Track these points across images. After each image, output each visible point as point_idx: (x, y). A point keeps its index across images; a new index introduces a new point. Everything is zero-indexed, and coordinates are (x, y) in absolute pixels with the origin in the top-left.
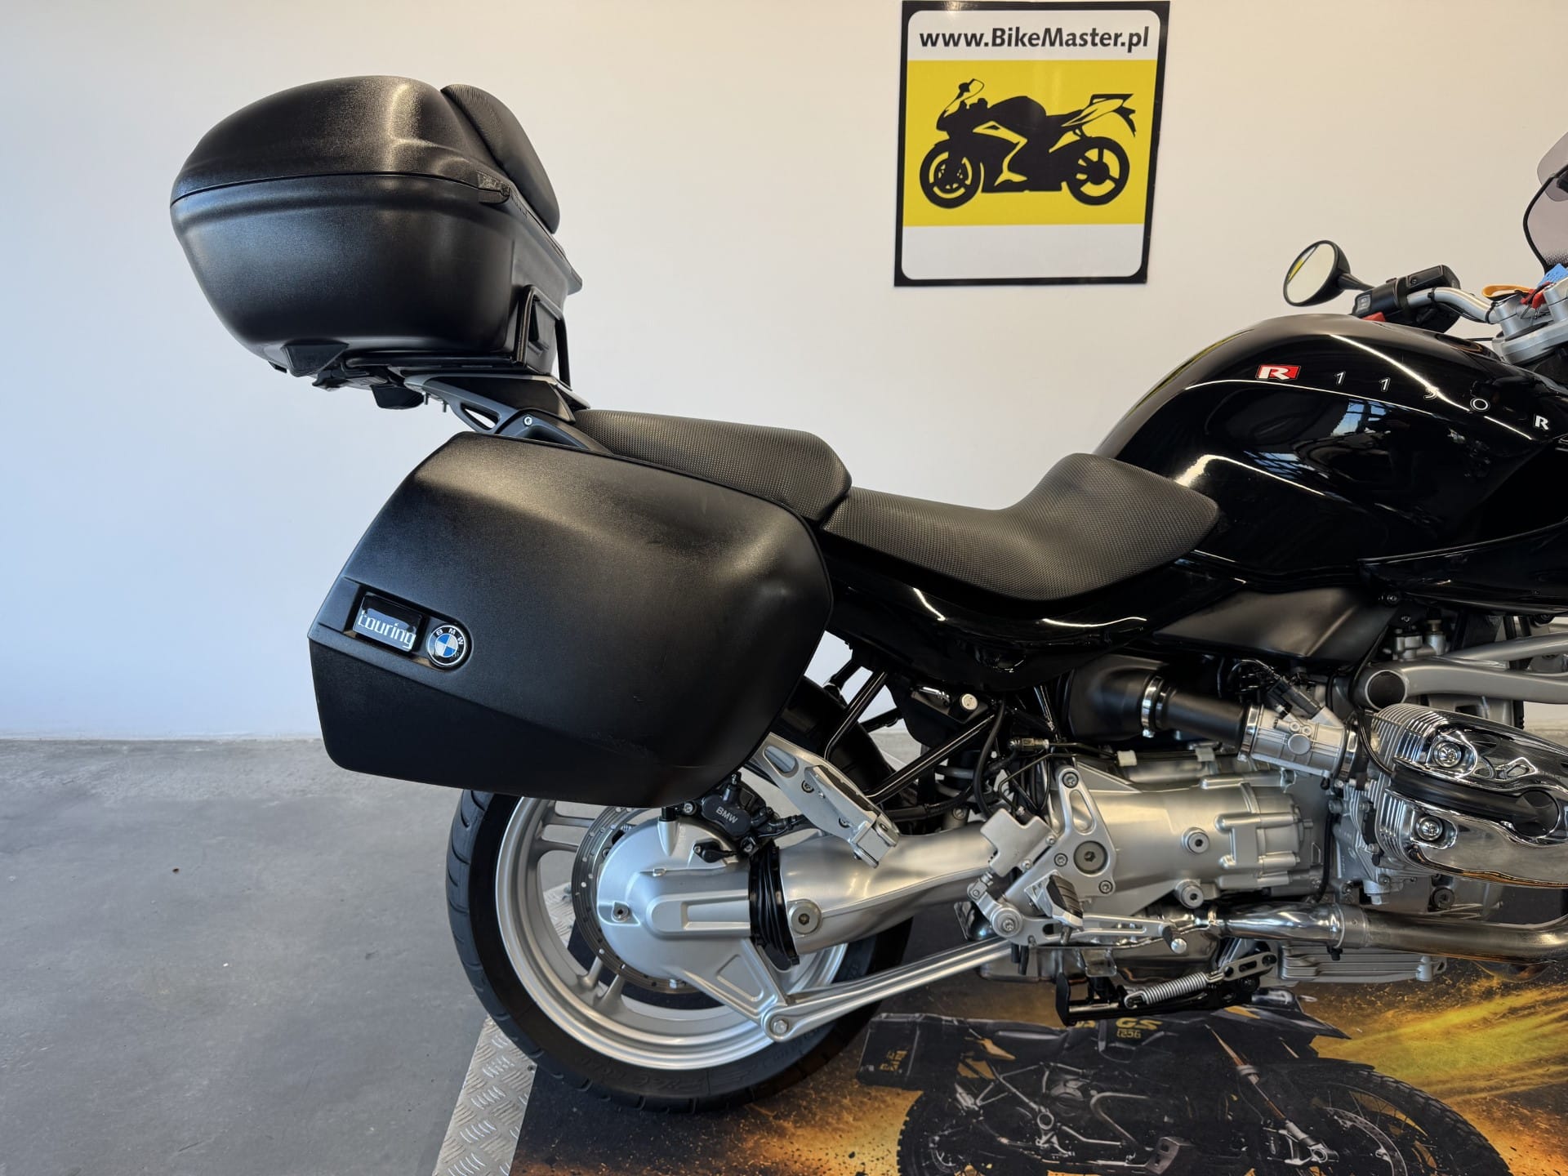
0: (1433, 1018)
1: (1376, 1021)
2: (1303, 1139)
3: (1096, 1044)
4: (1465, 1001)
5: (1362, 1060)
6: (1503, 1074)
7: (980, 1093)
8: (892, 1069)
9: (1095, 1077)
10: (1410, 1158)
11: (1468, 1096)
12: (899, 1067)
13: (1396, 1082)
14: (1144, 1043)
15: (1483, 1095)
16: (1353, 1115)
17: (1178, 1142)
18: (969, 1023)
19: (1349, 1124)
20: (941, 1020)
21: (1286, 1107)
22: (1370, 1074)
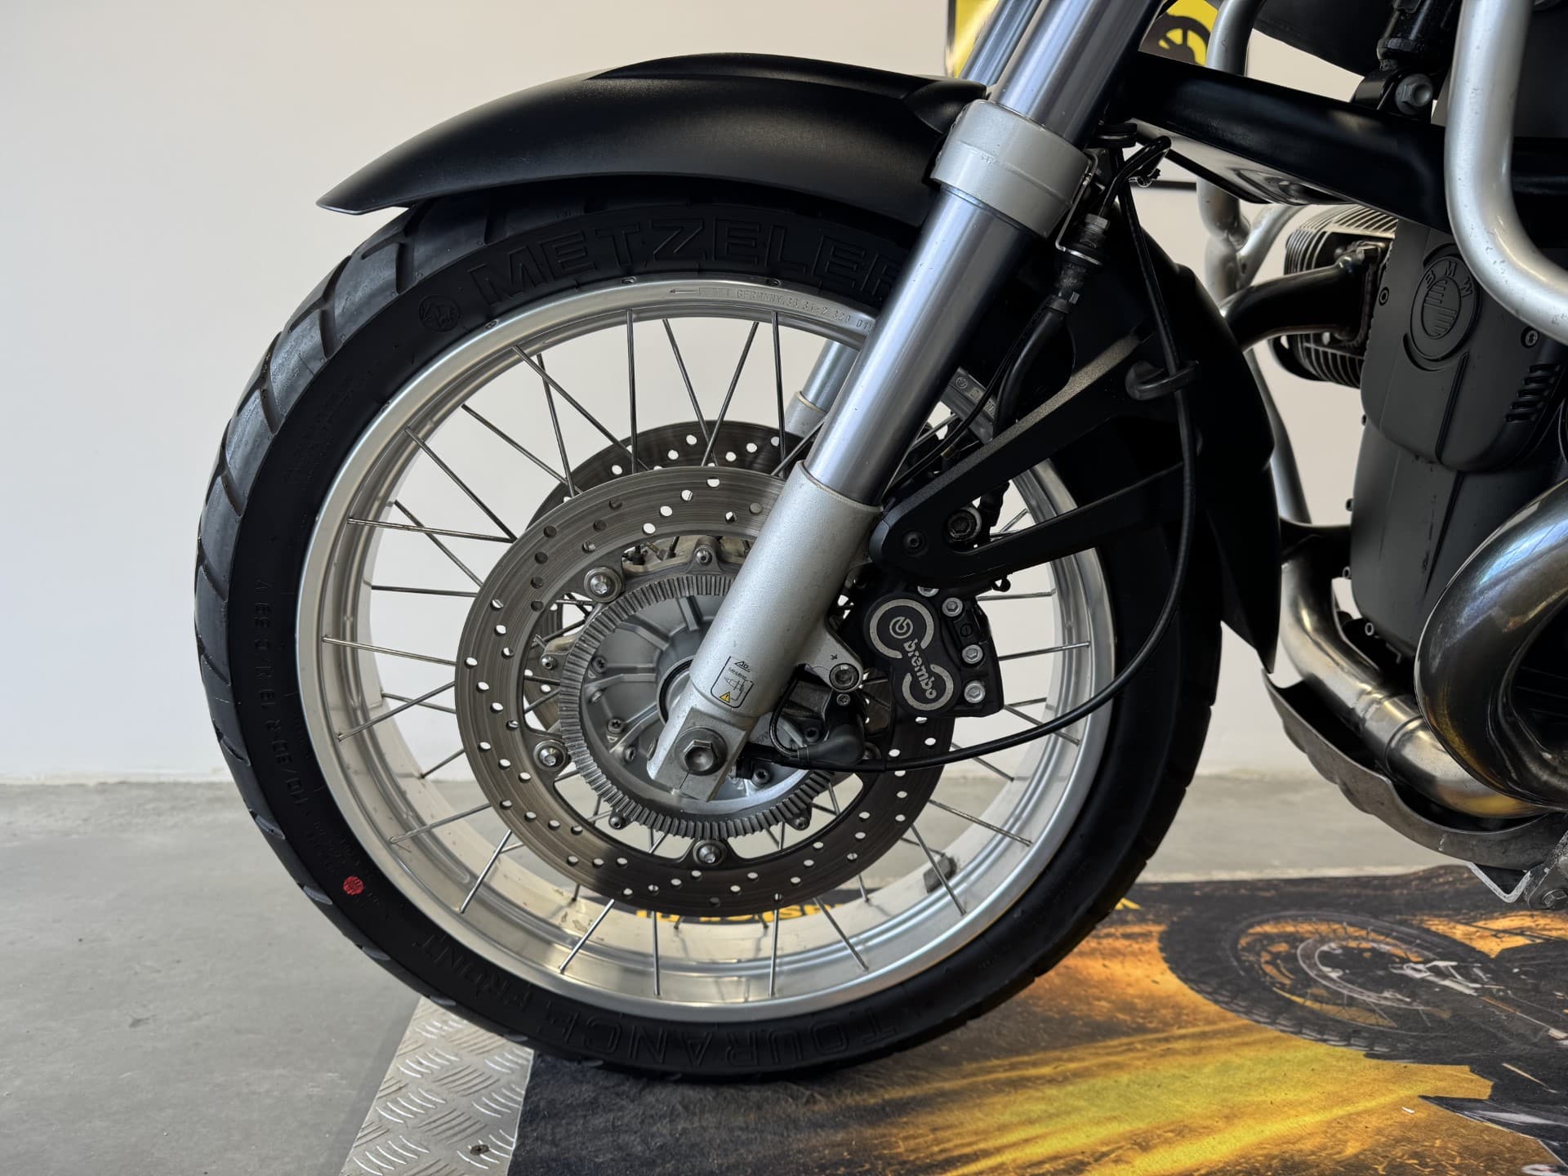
1: (1379, 1131)
6: (1139, 1059)
10: (1297, 970)
11: (1207, 1028)
13: (1325, 1041)
15: (1183, 1031)
16: (1383, 1002)
19: (1386, 994)
22: (1370, 1046)
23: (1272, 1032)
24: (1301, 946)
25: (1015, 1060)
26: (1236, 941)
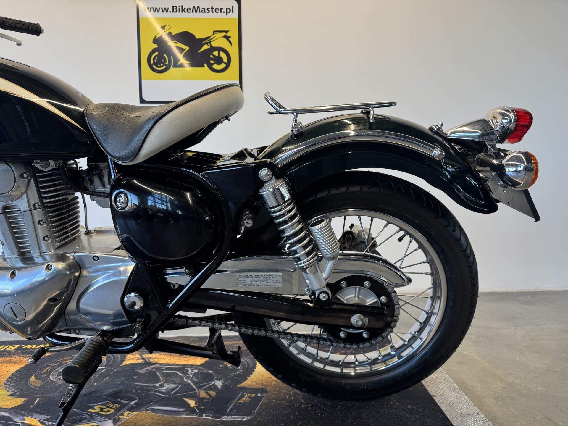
3: (135, 404)
7: (211, 386)
8: (249, 395)
9: (151, 390)
12: (245, 395)
16: (53, 380)
17: (140, 372)
19: (59, 377)
20: (211, 417)
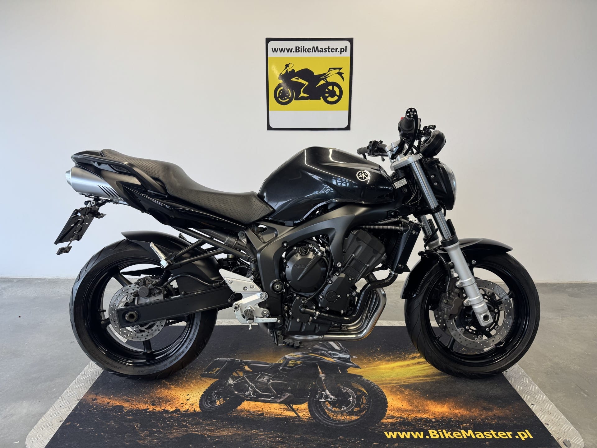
0: (391, 364)
1: (372, 364)
2: (328, 395)
3: (280, 367)
4: (405, 359)
5: (361, 374)
7: (236, 380)
8: (213, 373)
9: (273, 377)
10: (358, 400)
11: (388, 385)
12: (215, 372)
13: (368, 380)
14: (294, 368)
15: (393, 385)
16: (348, 389)
17: (289, 394)
18: (243, 361)
19: (345, 391)
20: (235, 360)
21: (328, 386)
22: (361, 378)
23: (376, 383)
24: (351, 409)
25: (425, 381)
26: (366, 412)
